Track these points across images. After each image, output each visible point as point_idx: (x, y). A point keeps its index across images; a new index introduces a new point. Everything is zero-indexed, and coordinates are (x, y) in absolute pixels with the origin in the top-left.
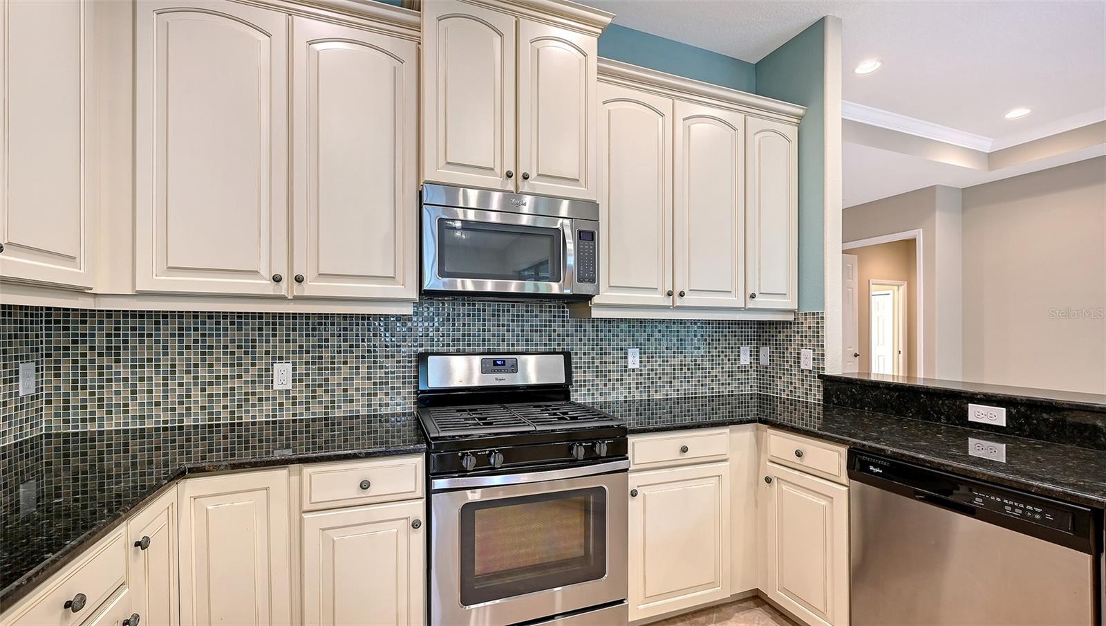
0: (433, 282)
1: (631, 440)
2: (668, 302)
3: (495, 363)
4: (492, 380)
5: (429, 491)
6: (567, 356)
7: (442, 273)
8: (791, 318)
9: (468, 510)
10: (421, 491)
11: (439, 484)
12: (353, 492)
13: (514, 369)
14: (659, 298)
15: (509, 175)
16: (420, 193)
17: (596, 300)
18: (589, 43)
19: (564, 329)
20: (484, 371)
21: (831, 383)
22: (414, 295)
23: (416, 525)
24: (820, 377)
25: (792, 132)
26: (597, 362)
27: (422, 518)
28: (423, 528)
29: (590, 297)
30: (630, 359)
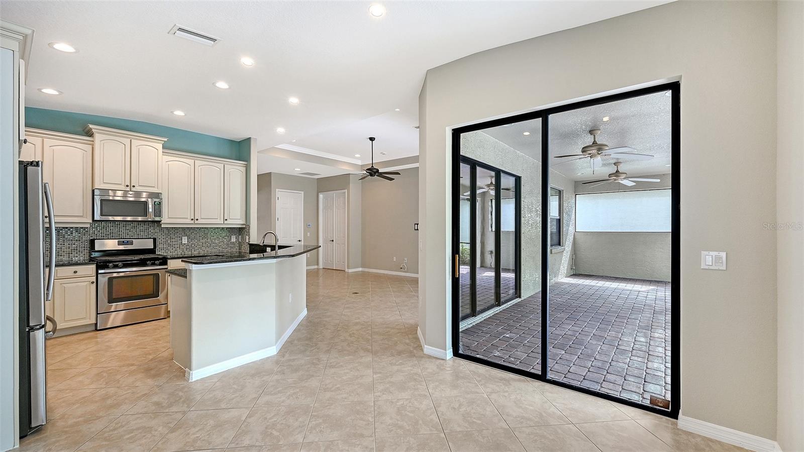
0: (97, 217)
1: (169, 261)
2: (193, 222)
3: (123, 241)
4: (121, 247)
5: (97, 273)
6: (155, 240)
7: (102, 215)
8: (244, 226)
9: (111, 280)
10: (94, 274)
11: (100, 271)
12: (72, 274)
13: (132, 244)
14: (189, 221)
15: (127, 186)
16: (93, 191)
17: (162, 222)
18: (160, 146)
19: (153, 231)
20: (119, 244)
21: (251, 245)
22: (91, 221)
23: (93, 283)
24: (249, 244)
25: (243, 169)
26: (169, 241)
27: (95, 281)
28: (95, 283)
29: (160, 221)
30: (183, 240)
